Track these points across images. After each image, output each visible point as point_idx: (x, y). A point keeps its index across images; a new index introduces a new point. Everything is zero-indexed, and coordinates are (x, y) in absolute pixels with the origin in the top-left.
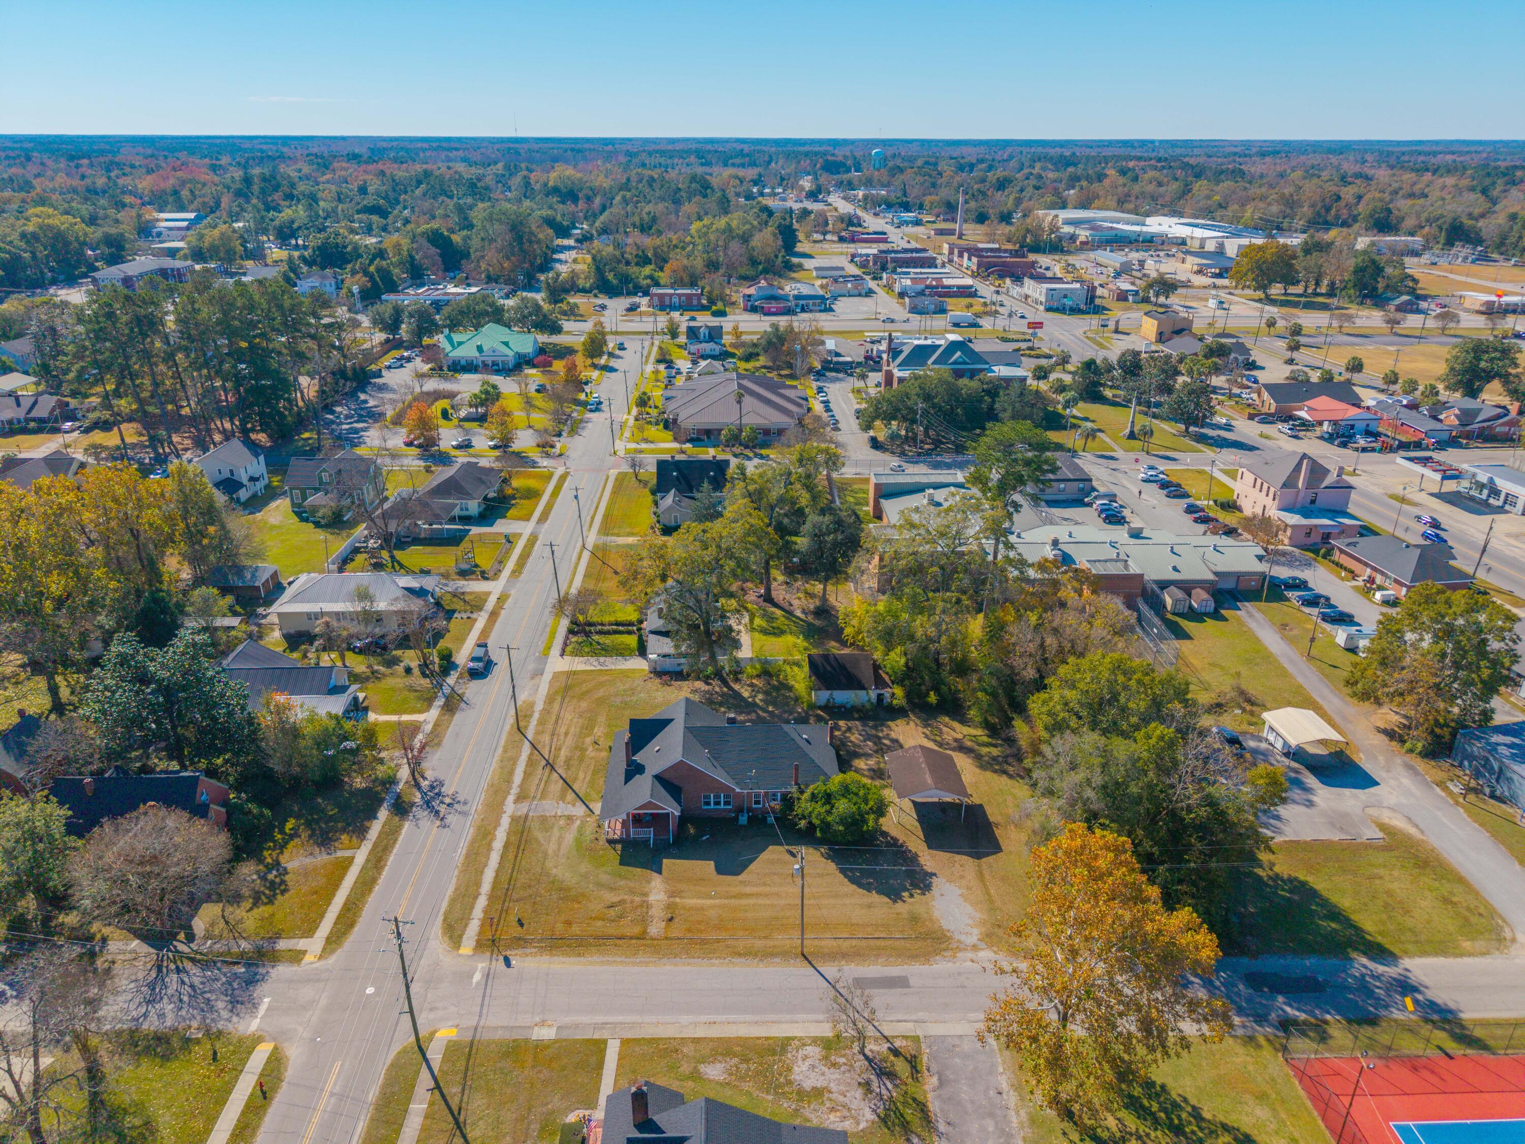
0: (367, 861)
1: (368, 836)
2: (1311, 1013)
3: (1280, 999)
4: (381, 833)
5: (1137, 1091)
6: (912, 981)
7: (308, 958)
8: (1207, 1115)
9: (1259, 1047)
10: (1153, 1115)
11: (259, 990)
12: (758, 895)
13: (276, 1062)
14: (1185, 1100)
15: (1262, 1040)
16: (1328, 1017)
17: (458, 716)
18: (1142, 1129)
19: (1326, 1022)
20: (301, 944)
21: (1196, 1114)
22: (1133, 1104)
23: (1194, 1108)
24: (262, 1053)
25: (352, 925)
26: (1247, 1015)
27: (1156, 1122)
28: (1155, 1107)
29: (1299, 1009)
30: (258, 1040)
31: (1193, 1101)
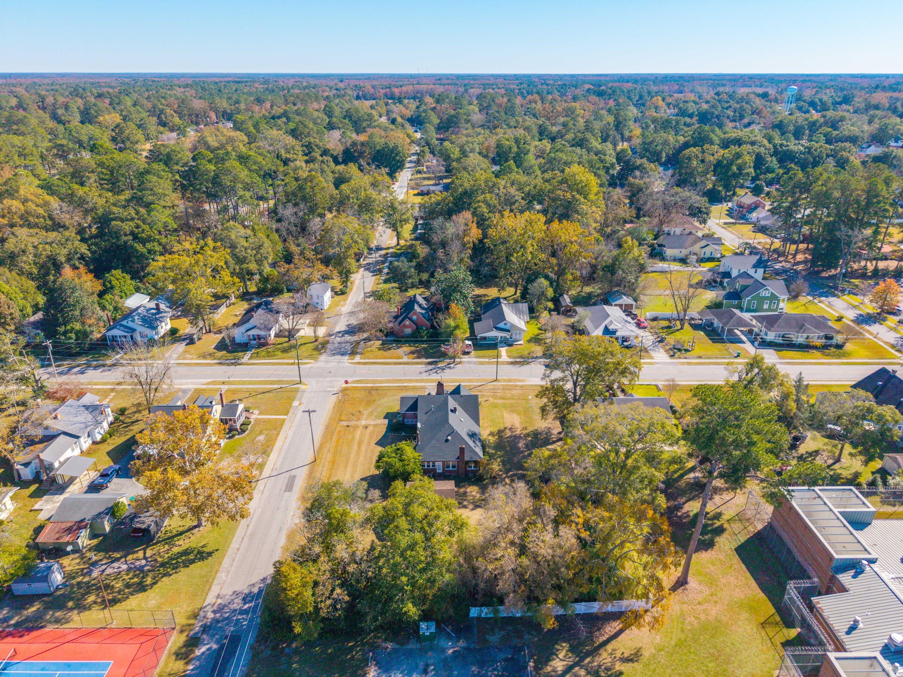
2: (198, 658)
3: (215, 646)
5: (191, 557)
6: (287, 494)
8: (164, 579)
9: (189, 618)
10: (176, 559)
12: (358, 453)
14: (176, 573)
15: (192, 621)
16: (191, 667)
18: (171, 553)
19: (187, 663)
21: (168, 575)
22: (186, 553)
23: (171, 575)
26: (211, 623)
27: (171, 559)
28: (179, 560)
29: (203, 653)
31: (174, 576)
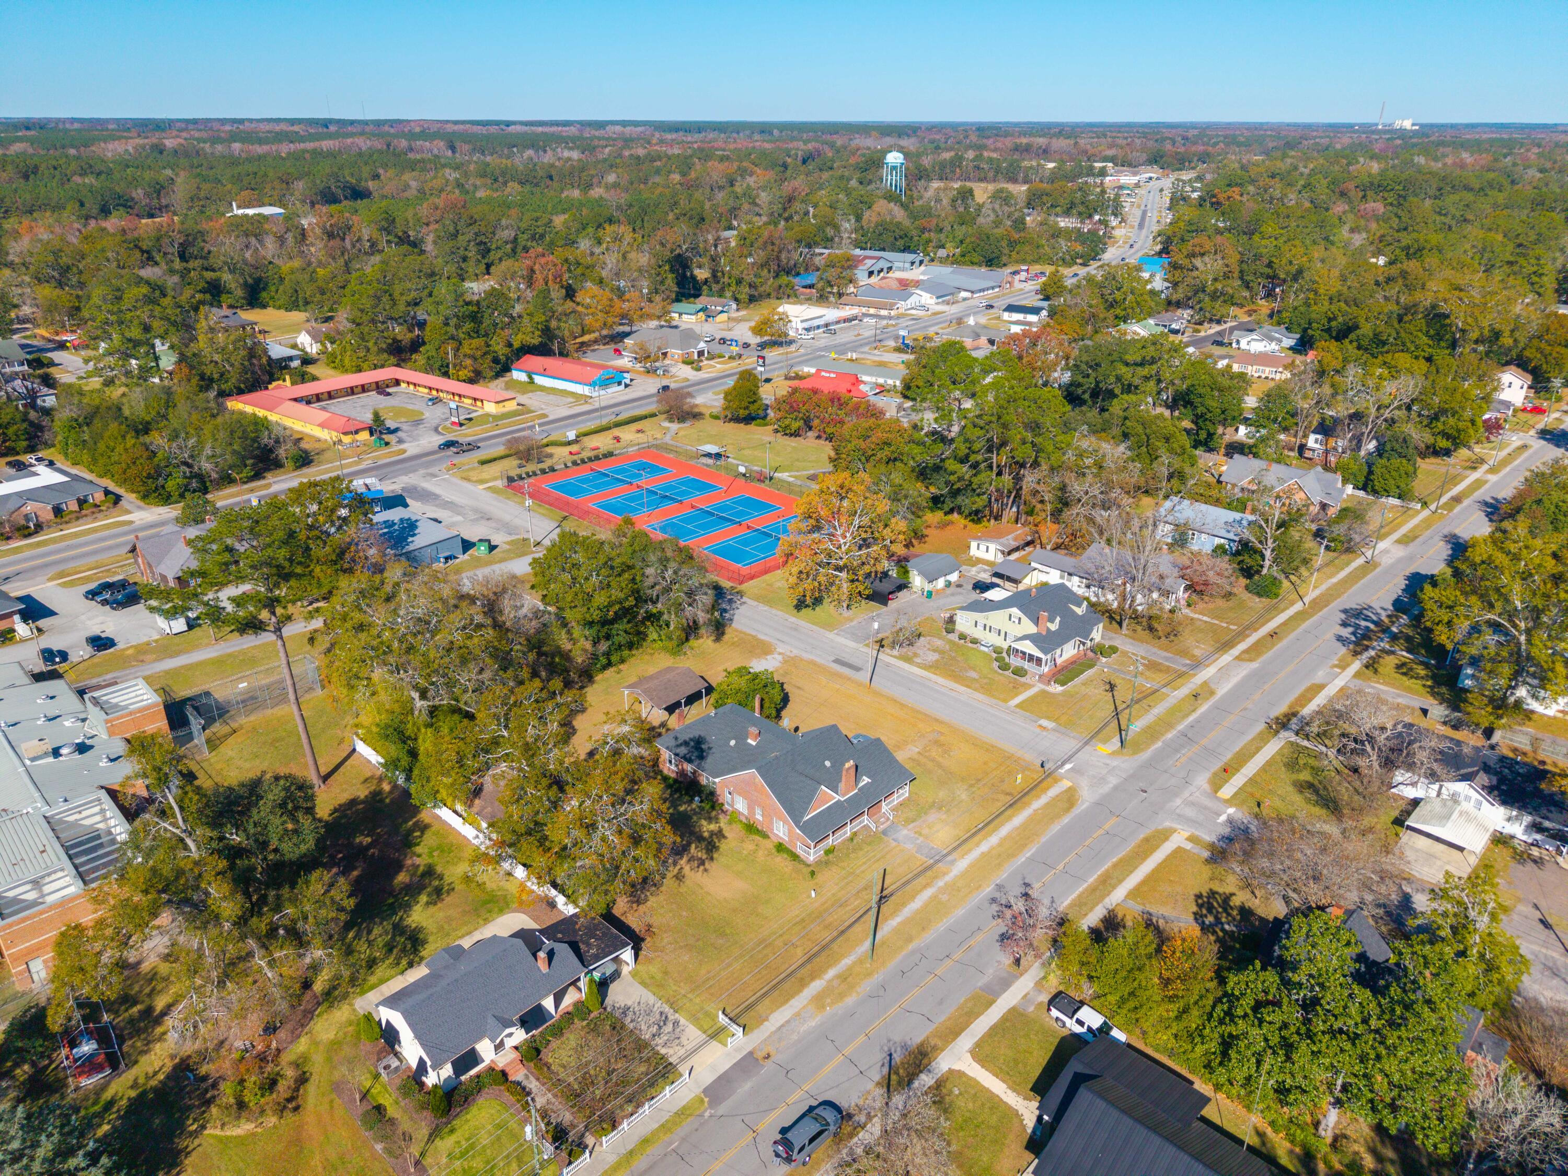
0: (1114, 887)
1: (1105, 912)
4: (1091, 909)
7: (1186, 834)
11: (1226, 831)
13: (1217, 783)
17: (918, 1039)
20: (1188, 846)
24: (1227, 792)
25: (1147, 840)
30: (1229, 802)
